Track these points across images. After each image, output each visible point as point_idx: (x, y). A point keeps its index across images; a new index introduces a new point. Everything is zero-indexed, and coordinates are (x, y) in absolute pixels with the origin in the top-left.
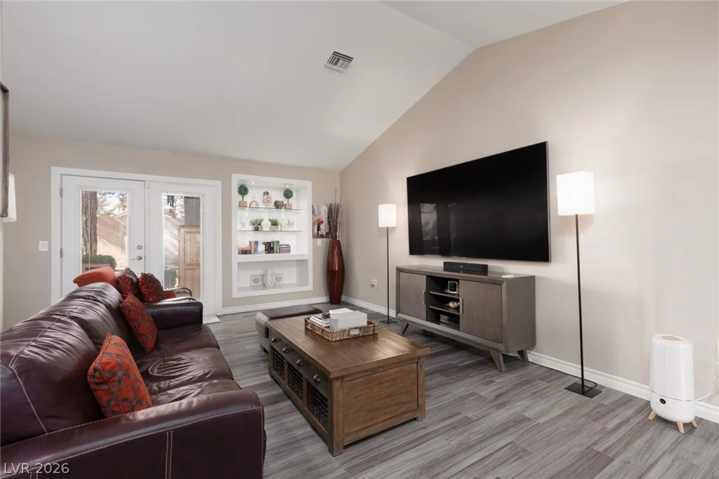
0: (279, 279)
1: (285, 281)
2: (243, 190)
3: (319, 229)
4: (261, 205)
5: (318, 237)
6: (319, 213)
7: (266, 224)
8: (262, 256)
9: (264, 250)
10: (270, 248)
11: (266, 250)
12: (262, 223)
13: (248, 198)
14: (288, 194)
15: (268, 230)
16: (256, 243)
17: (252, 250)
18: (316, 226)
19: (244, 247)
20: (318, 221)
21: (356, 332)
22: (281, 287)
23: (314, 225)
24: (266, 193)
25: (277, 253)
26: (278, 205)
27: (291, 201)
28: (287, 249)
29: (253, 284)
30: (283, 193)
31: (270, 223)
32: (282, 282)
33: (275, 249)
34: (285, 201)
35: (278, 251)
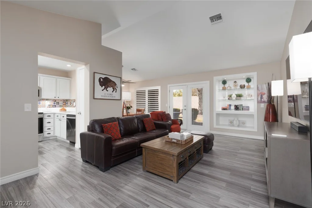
0: (244, 123)
1: (248, 124)
2: (224, 82)
3: (262, 98)
4: (233, 88)
5: (261, 103)
6: (262, 89)
7: (234, 96)
8: (233, 111)
9: (234, 108)
10: (237, 108)
11: (235, 108)
12: (232, 96)
13: (226, 86)
14: (249, 80)
15: (235, 99)
16: (230, 105)
17: (228, 109)
18: (260, 96)
19: (224, 107)
20: (261, 93)
21: (175, 141)
22: (245, 127)
23: (258, 96)
24: (235, 82)
25: (241, 110)
26: (242, 87)
27: (250, 84)
28: (248, 108)
29: (230, 124)
30: (245, 80)
31: (236, 96)
32: (245, 125)
33: (240, 108)
34: (246, 84)
35: (242, 109)
